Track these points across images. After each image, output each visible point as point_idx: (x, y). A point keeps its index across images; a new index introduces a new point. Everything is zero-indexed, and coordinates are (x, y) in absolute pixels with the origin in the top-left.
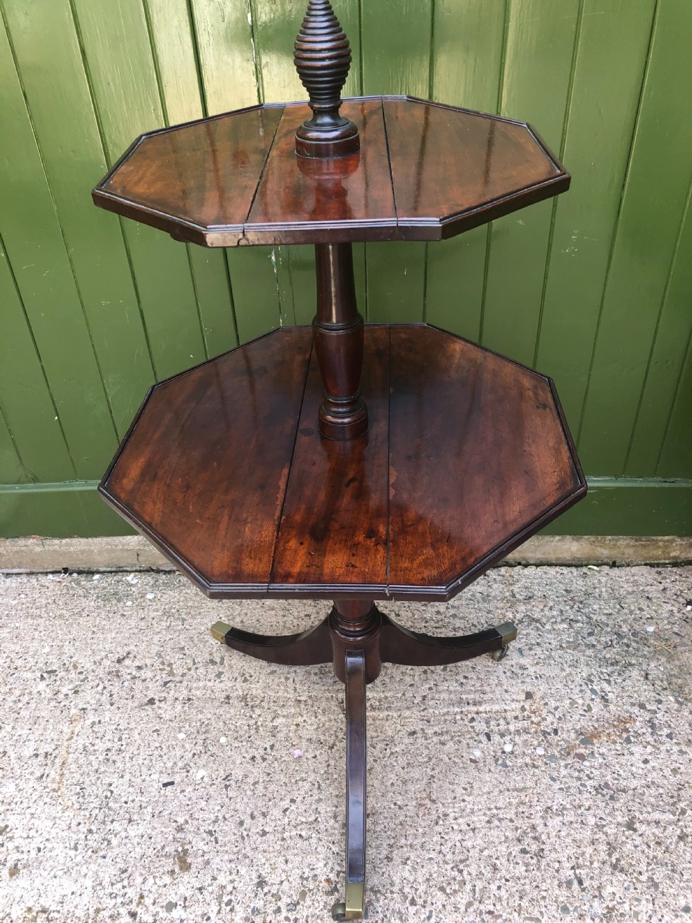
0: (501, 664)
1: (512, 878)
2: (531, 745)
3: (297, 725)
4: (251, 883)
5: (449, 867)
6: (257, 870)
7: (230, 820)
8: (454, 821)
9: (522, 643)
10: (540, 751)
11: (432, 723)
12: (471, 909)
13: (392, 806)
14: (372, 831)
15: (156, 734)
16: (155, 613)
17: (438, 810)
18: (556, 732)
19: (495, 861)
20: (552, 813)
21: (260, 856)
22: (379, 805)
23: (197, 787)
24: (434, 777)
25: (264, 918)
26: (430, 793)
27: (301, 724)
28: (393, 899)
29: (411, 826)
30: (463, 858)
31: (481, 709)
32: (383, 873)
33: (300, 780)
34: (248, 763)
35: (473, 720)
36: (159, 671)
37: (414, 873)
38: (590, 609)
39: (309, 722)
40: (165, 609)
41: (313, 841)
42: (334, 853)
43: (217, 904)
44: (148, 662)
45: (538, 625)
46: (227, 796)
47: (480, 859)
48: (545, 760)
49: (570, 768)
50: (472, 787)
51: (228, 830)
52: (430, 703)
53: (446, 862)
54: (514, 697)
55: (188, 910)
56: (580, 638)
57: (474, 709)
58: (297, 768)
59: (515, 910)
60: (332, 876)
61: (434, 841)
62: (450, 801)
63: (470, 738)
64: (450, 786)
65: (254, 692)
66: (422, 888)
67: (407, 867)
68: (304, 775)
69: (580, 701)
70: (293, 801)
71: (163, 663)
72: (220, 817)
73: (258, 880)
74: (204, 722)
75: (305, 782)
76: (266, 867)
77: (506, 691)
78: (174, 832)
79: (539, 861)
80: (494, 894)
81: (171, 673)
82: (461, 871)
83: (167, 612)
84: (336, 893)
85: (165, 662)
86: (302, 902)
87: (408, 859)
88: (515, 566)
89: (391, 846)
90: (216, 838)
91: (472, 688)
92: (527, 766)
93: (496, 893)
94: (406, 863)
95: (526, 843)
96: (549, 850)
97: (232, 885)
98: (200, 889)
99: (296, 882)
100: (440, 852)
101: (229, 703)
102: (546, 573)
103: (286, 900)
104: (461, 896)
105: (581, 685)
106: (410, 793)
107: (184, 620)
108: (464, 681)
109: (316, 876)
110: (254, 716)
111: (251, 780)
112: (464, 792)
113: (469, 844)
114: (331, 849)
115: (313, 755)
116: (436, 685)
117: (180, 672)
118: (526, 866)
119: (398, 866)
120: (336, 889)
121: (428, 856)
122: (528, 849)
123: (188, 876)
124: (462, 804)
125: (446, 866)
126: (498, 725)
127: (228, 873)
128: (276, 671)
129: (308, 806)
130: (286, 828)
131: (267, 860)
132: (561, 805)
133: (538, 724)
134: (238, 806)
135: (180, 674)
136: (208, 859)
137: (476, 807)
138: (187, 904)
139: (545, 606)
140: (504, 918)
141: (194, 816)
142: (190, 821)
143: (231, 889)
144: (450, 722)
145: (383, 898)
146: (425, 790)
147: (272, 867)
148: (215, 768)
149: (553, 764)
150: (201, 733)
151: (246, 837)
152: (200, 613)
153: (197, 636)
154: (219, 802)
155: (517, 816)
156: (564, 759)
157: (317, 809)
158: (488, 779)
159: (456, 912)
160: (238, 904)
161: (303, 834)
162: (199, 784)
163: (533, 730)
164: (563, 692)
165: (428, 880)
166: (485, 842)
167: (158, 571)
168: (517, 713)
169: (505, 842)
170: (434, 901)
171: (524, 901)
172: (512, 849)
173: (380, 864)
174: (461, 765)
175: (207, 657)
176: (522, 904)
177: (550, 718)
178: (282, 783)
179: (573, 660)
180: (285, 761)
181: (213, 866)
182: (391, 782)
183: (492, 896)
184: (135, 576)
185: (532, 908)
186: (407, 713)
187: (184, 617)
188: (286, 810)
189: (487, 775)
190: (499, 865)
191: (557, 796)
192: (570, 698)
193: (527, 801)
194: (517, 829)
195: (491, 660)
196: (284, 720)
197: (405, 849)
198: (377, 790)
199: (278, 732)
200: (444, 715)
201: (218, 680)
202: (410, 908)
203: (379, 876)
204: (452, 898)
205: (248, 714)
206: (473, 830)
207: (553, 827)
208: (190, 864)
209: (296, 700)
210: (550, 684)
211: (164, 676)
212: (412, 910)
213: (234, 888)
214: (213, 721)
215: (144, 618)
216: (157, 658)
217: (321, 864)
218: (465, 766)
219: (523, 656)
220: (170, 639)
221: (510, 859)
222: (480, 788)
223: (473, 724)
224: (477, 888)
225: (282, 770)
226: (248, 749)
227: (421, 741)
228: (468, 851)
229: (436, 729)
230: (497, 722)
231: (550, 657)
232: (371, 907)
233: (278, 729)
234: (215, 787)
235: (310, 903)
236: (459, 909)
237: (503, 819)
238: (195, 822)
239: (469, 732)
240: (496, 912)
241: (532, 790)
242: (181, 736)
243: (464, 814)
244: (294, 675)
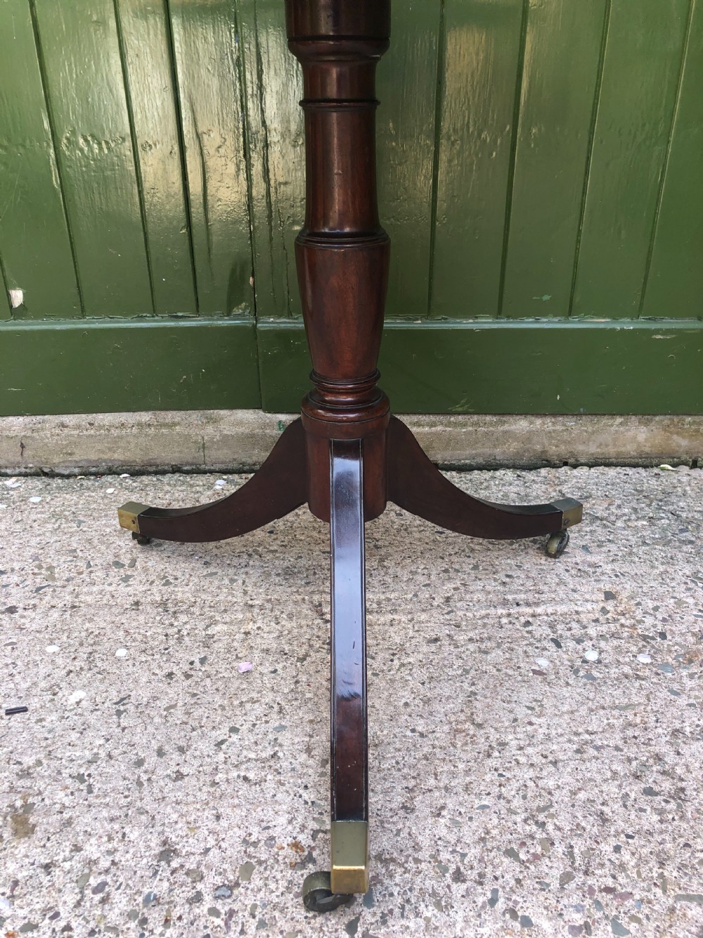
0: (559, 562)
1: (638, 832)
2: (627, 652)
3: (247, 633)
4: (147, 854)
5: (519, 819)
6: (163, 832)
7: (120, 758)
8: (519, 752)
9: (586, 540)
10: (644, 659)
11: (464, 628)
12: (572, 886)
13: (409, 733)
14: (375, 770)
15: (9, 648)
16: (39, 515)
17: (488, 738)
18: (663, 636)
19: (600, 807)
20: (684, 737)
21: (169, 810)
22: (385, 732)
23: (67, 714)
24: (476, 694)
25: (168, 911)
26: (472, 714)
27: (252, 632)
28: (420, 872)
29: (444, 760)
30: (542, 804)
31: (539, 610)
32: (399, 831)
33: (248, 702)
34: (160, 681)
35: (528, 623)
36: (32, 576)
37: (455, 830)
38: (675, 507)
39: (267, 629)
40: (55, 511)
41: (270, 786)
42: (306, 803)
43: (77, 890)
44: (17, 566)
45: (605, 522)
46: (119, 726)
47: (573, 806)
48: (654, 669)
49: (699, 678)
50: (542, 706)
51: (115, 775)
52: (459, 604)
53: (511, 812)
54: (587, 596)
55: (17, 902)
56: (670, 534)
57: (529, 610)
58: (244, 686)
59: (655, 884)
60: (304, 839)
61: (488, 780)
62: (507, 724)
63: (527, 645)
64: (505, 704)
65: (180, 596)
66: (474, 852)
67: (442, 820)
68: (255, 695)
69: (691, 601)
70: (234, 730)
71: (40, 567)
72: (103, 754)
73: (162, 849)
74: (92, 632)
75: (257, 705)
76: (180, 825)
77: (574, 591)
78: (13, 777)
79: (679, 806)
80: (609, 860)
81: (52, 577)
82: (542, 825)
83: (57, 515)
84: (311, 866)
85: (44, 565)
86: (243, 883)
87: (443, 808)
88: (561, 467)
89: (411, 790)
90: (90, 786)
91: (521, 588)
92: (627, 678)
93: (614, 857)
94: (439, 815)
95: (651, 781)
96: (695, 790)
97: (111, 858)
98: (47, 867)
99: (234, 849)
100: (500, 797)
101: (138, 610)
102: (603, 474)
103: (213, 879)
104: (550, 864)
105: (686, 583)
106: (439, 715)
107: (80, 522)
108: (508, 580)
109: (272, 838)
110: (176, 624)
111: (163, 703)
112: (530, 712)
113: (551, 783)
114: (300, 796)
115: (271, 669)
116: (464, 585)
117: (67, 575)
118: (660, 814)
119: (426, 819)
120: (310, 859)
121: (477, 803)
122: (656, 789)
123: (26, 845)
124: (529, 728)
125: (514, 817)
126: (570, 629)
127: (105, 839)
128: (216, 573)
129: (260, 736)
130: (220, 767)
131: (182, 816)
132: (698, 726)
133: (633, 627)
134: (136, 739)
135: (64, 578)
136: (71, 818)
137: (554, 732)
138: (16, 893)
139: (609, 505)
140: (637, 897)
141: (53, 754)
142: (45, 762)
143: (108, 864)
144: (493, 626)
145: (400, 870)
146: (462, 711)
147: (191, 826)
148: (102, 687)
149: (670, 674)
150: (85, 645)
151: (145, 784)
152: (106, 516)
153: (97, 537)
154: (103, 734)
155: (626, 742)
156: (685, 668)
157: (276, 739)
158: (567, 695)
159: (544, 890)
160: (118, 888)
161: (251, 775)
162: (71, 710)
163: (625, 635)
164: (661, 590)
165: (482, 840)
166: (577, 780)
167: (52, 475)
168: (597, 616)
169: (613, 779)
170: (498, 873)
171: (670, 868)
172: (628, 789)
173: (392, 817)
174: (520, 678)
175: (111, 559)
176: (666, 873)
177: (649, 621)
178: (217, 707)
179: (666, 556)
180: (224, 677)
181: (78, 829)
182: (404, 701)
183: (608, 863)
184: (17, 481)
185: (687, 879)
186: (424, 617)
187: (82, 518)
188: (220, 744)
189: (565, 689)
190: (610, 814)
191: (686, 714)
192: (675, 598)
193: (638, 720)
194: (629, 760)
195: (544, 558)
196: (225, 627)
197: (437, 794)
198: (381, 712)
199: (214, 642)
200: (483, 618)
201: (123, 584)
202: (454, 886)
203: (391, 835)
204: (532, 867)
205: (167, 622)
206: (555, 763)
207: (692, 755)
208: (34, 826)
209: (246, 604)
210: (639, 581)
211: (38, 580)
212: (458, 889)
213: (113, 863)
214: (109, 631)
215: (22, 520)
216: (31, 561)
217: (283, 820)
218: (526, 678)
219: (591, 553)
220: (56, 542)
221: (628, 803)
222: (556, 706)
223: (530, 628)
224: (576, 850)
225: (217, 690)
226: (162, 664)
227: (447, 648)
228: (550, 793)
229: (471, 634)
230: (567, 626)
231: (631, 554)
232: (379, 886)
233: (214, 639)
234: (99, 713)
235: (261, 883)
236: (548, 885)
237: (602, 747)
238: (56, 763)
239: (523, 637)
240: (619, 888)
241: (642, 707)
242: (51, 649)
243: (535, 741)
244: (244, 576)
